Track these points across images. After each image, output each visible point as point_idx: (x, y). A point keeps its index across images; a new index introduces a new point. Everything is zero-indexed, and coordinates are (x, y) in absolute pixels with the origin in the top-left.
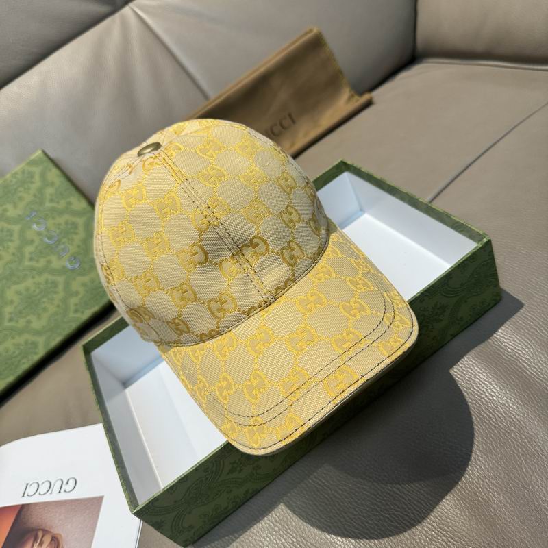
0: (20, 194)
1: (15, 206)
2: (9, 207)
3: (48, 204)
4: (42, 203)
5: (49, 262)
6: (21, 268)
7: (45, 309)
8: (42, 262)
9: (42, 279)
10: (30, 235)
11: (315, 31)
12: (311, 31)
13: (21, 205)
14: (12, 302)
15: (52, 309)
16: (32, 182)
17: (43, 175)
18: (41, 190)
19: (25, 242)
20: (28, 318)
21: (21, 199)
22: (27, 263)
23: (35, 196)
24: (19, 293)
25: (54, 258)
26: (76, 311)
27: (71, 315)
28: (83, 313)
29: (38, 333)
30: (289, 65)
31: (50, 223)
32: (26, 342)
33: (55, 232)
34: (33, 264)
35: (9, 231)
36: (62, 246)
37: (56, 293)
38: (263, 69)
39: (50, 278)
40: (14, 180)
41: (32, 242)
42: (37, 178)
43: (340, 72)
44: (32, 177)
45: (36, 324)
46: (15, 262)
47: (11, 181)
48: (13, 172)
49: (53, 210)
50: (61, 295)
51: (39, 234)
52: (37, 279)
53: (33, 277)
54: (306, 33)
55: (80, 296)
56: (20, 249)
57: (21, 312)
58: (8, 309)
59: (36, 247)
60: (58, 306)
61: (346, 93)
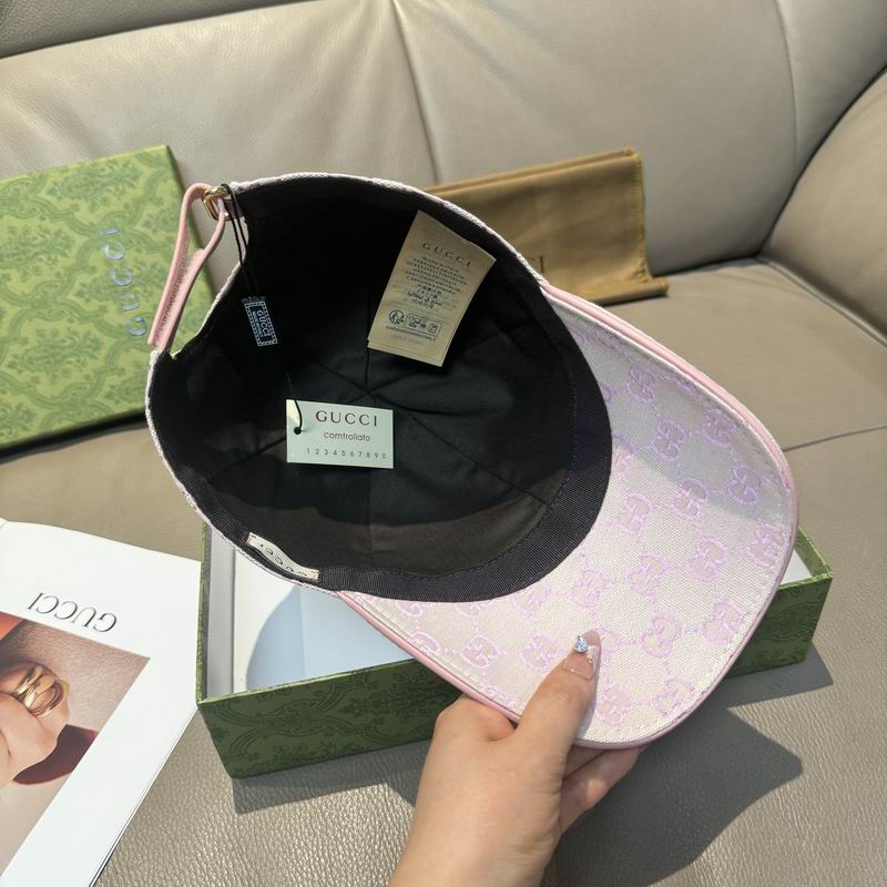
0: (106, 194)
1: (92, 208)
2: (84, 205)
3: (139, 227)
4: (132, 222)
5: (104, 309)
6: (59, 300)
7: (66, 373)
8: (92, 306)
9: (82, 329)
10: (94, 258)
11: (634, 157)
12: (629, 154)
13: (102, 210)
14: (25, 341)
15: (77, 376)
16: (132, 186)
17: (152, 183)
18: (138, 202)
19: (82, 265)
20: (36, 374)
21: (105, 201)
22: (71, 297)
23: (126, 206)
24: (40, 333)
25: (112, 307)
26: (109, 396)
27: (100, 398)
28: (117, 402)
29: (41, 401)
30: (573, 189)
31: (132, 254)
32: (19, 407)
33: (131, 271)
34: (80, 301)
35: (67, 238)
36: (132, 296)
37: (93, 357)
38: (533, 177)
39: (95, 333)
40: (108, 171)
41: (93, 269)
42: (142, 182)
43: (643, 231)
44: (135, 178)
45: (44, 389)
46: (56, 286)
47: (103, 170)
48: (111, 158)
49: (143, 238)
50: (99, 363)
51: (108, 263)
52: (75, 326)
53: (71, 321)
54: (621, 154)
55: (123, 378)
56: (71, 271)
57: (30, 361)
58: (15, 349)
59: (95, 280)
60: (87, 377)
61: (635, 264)
